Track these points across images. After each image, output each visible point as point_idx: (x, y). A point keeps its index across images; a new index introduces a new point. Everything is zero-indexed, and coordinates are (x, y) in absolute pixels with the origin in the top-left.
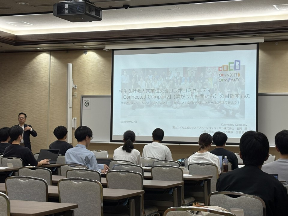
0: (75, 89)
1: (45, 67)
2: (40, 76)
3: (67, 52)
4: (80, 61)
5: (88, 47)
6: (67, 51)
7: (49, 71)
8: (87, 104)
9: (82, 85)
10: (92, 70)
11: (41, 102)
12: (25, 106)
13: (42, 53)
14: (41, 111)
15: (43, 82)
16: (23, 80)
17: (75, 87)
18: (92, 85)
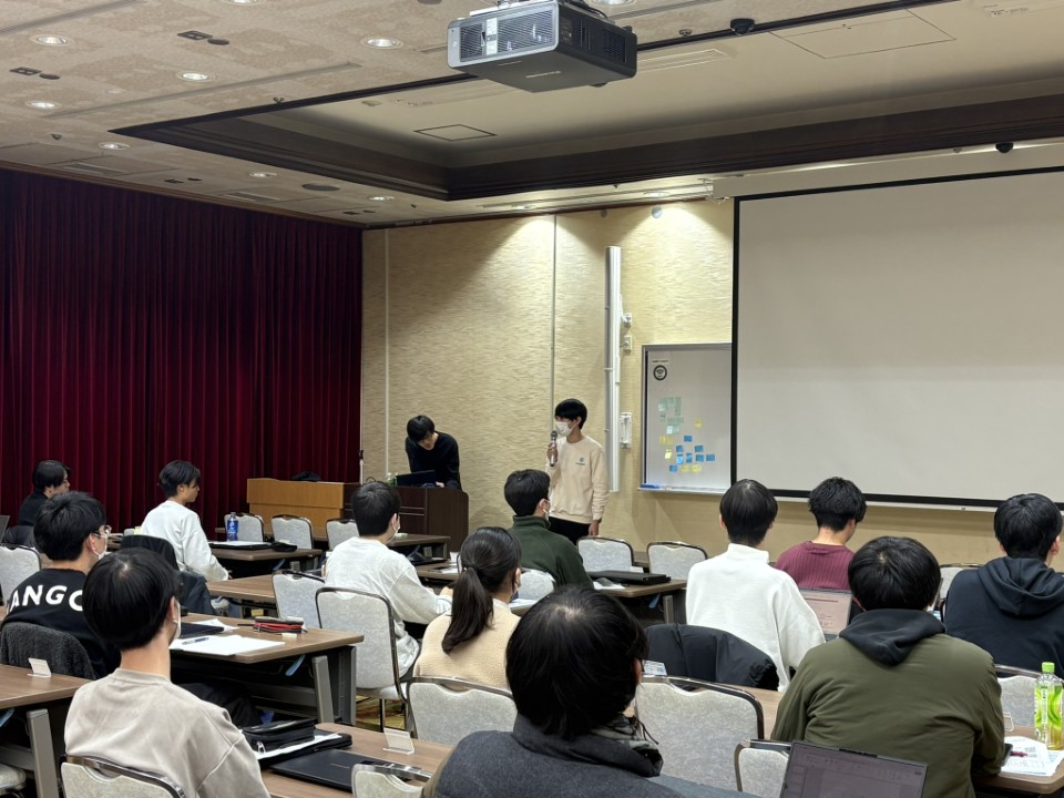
0: (627, 325)
1: (541, 263)
2: (527, 289)
3: (604, 215)
4: (640, 238)
5: (662, 195)
6: (603, 208)
7: (552, 272)
8: (660, 372)
9: (648, 314)
10: (678, 265)
11: (531, 366)
12: (487, 377)
13: (531, 221)
14: (532, 393)
15: (536, 307)
16: (480, 301)
17: (626, 321)
18: (676, 313)
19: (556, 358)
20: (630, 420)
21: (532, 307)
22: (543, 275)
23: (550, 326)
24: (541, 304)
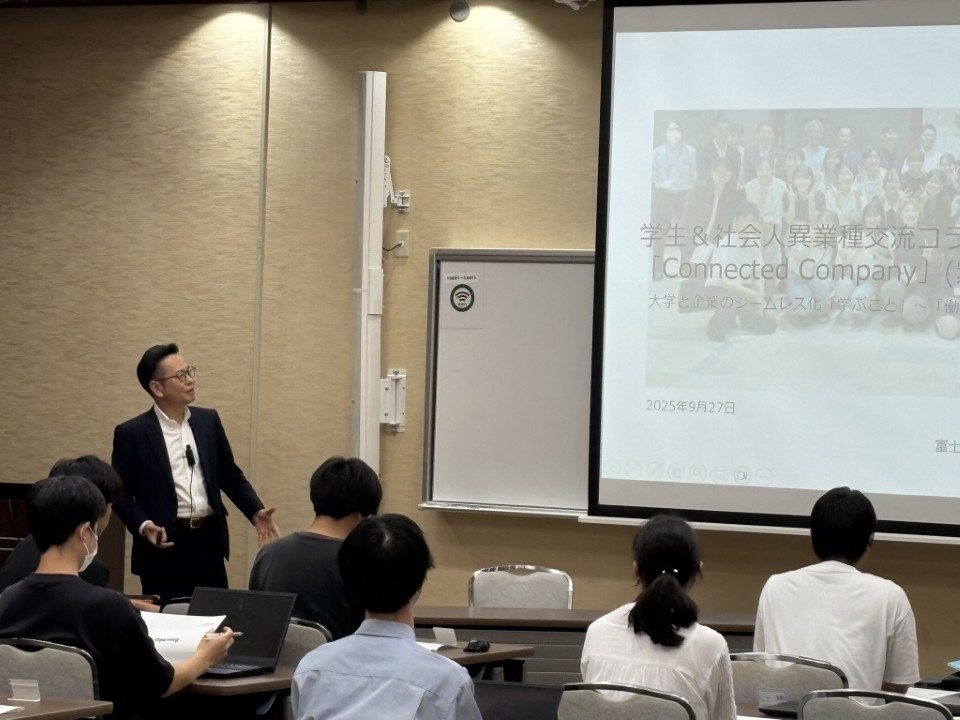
0: (402, 210)
1: (239, 89)
2: (212, 137)
3: (362, 10)
4: (428, 56)
6: (363, 1)
8: (463, 297)
9: (440, 194)
10: (495, 109)
11: (219, 280)
12: (134, 297)
13: (225, 12)
14: (219, 330)
15: (230, 171)
16: (122, 154)
17: (400, 204)
18: (492, 194)
19: (266, 267)
20: (403, 383)
21: (225, 170)
22: (249, 112)
23: (256, 209)
24: (240, 167)
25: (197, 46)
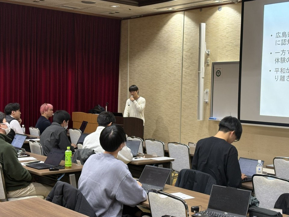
0: (208, 55)
1: (179, 31)
2: (174, 41)
3: (201, 11)
4: (214, 20)
5: (220, 1)
6: (201, 8)
7: (182, 35)
8: (218, 73)
9: (216, 50)
10: (227, 30)
11: (175, 71)
12: (160, 75)
13: (176, 14)
14: (175, 82)
15: (177, 48)
16: (158, 46)
17: (208, 53)
18: (226, 49)
19: (183, 68)
20: (208, 92)
21: (176, 48)
22: (180, 35)
23: (181, 56)
24: (179, 47)
25: (171, 22)
